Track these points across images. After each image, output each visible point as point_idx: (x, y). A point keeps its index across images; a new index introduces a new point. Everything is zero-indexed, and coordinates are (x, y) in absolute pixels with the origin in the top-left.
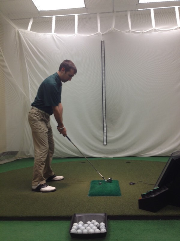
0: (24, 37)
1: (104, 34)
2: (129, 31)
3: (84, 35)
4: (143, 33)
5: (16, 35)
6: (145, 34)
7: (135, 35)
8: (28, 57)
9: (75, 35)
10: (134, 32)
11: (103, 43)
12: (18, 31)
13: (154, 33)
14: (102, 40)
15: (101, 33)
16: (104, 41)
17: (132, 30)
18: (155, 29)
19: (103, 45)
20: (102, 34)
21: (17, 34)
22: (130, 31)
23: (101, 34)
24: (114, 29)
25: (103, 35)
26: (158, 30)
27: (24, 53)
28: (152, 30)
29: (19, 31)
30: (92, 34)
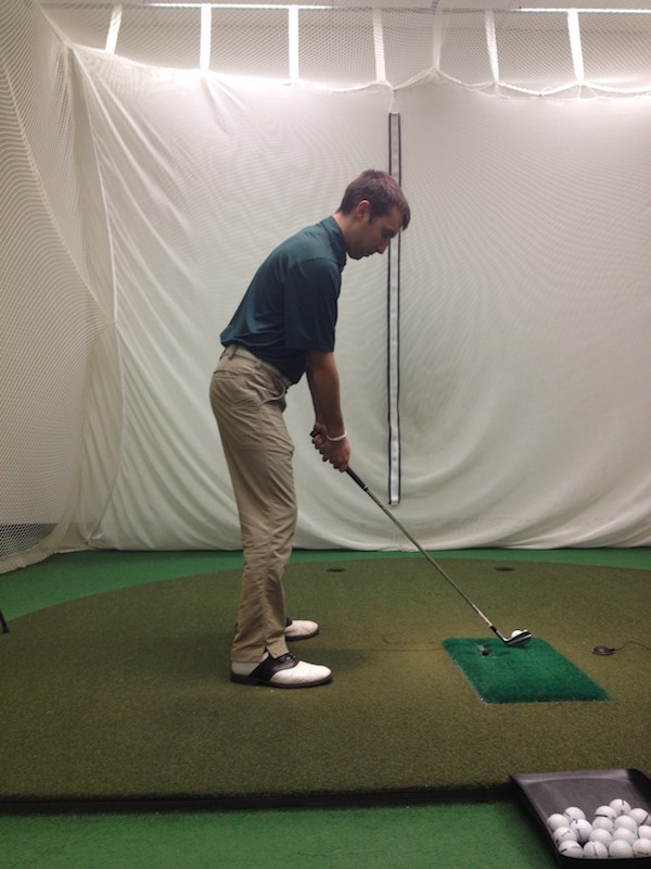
0: (92, 74)
1: (400, 89)
2: (494, 85)
3: (324, 87)
4: (540, 96)
5: (61, 65)
6: (551, 103)
7: (513, 102)
8: (108, 157)
9: (288, 85)
10: (508, 89)
11: (394, 121)
12: (71, 51)
13: (580, 102)
14: (393, 113)
15: (388, 84)
16: (399, 116)
17: (503, 84)
18: (583, 87)
19: (395, 129)
20: (392, 88)
21: (66, 64)
22: (497, 87)
23: (387, 88)
24: (439, 75)
25: (395, 91)
26: (594, 89)
27: (94, 139)
28: (574, 87)
29: (75, 52)
30: (354, 86)
